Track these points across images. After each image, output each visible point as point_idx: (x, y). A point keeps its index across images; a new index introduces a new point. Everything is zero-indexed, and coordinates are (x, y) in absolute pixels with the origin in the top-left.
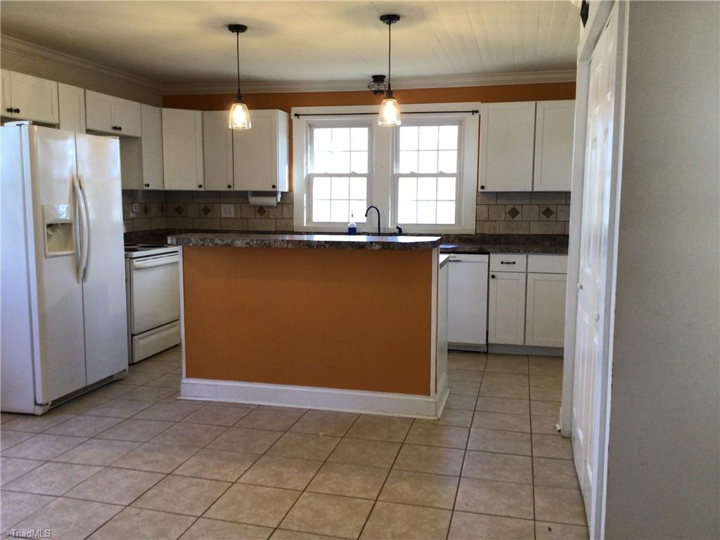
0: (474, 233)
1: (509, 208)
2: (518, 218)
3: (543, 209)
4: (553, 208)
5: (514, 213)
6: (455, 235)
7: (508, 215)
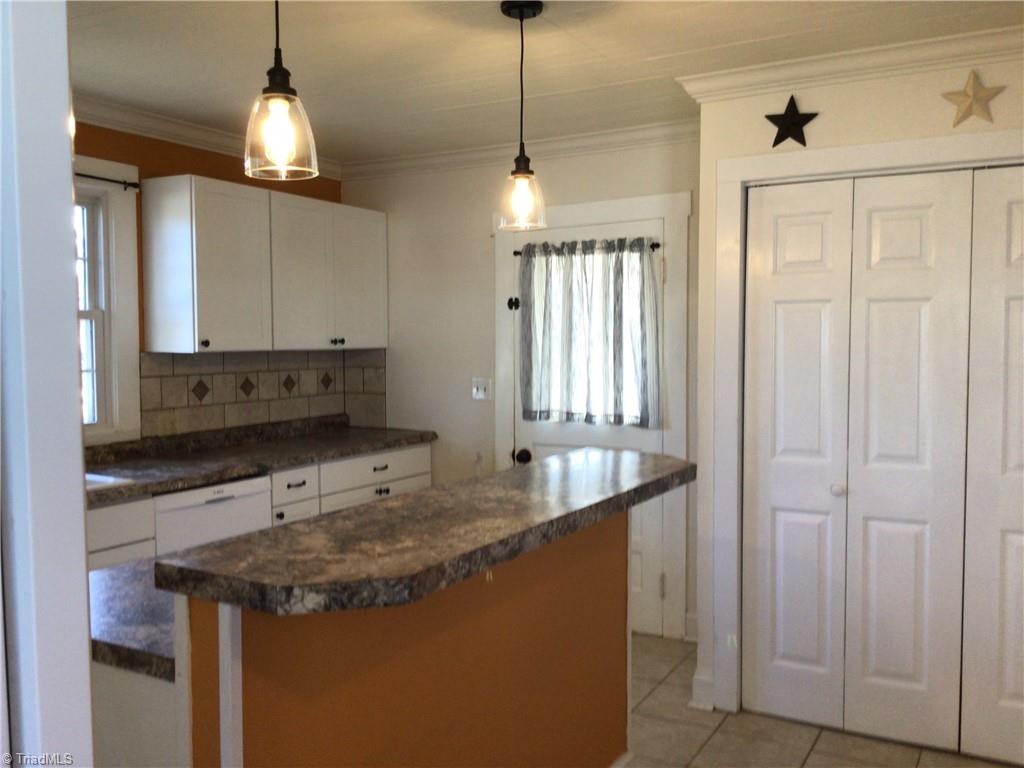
0: (137, 436)
1: (194, 381)
2: (207, 399)
3: (241, 381)
4: (253, 380)
5: (201, 390)
6: (105, 446)
7: (192, 395)
